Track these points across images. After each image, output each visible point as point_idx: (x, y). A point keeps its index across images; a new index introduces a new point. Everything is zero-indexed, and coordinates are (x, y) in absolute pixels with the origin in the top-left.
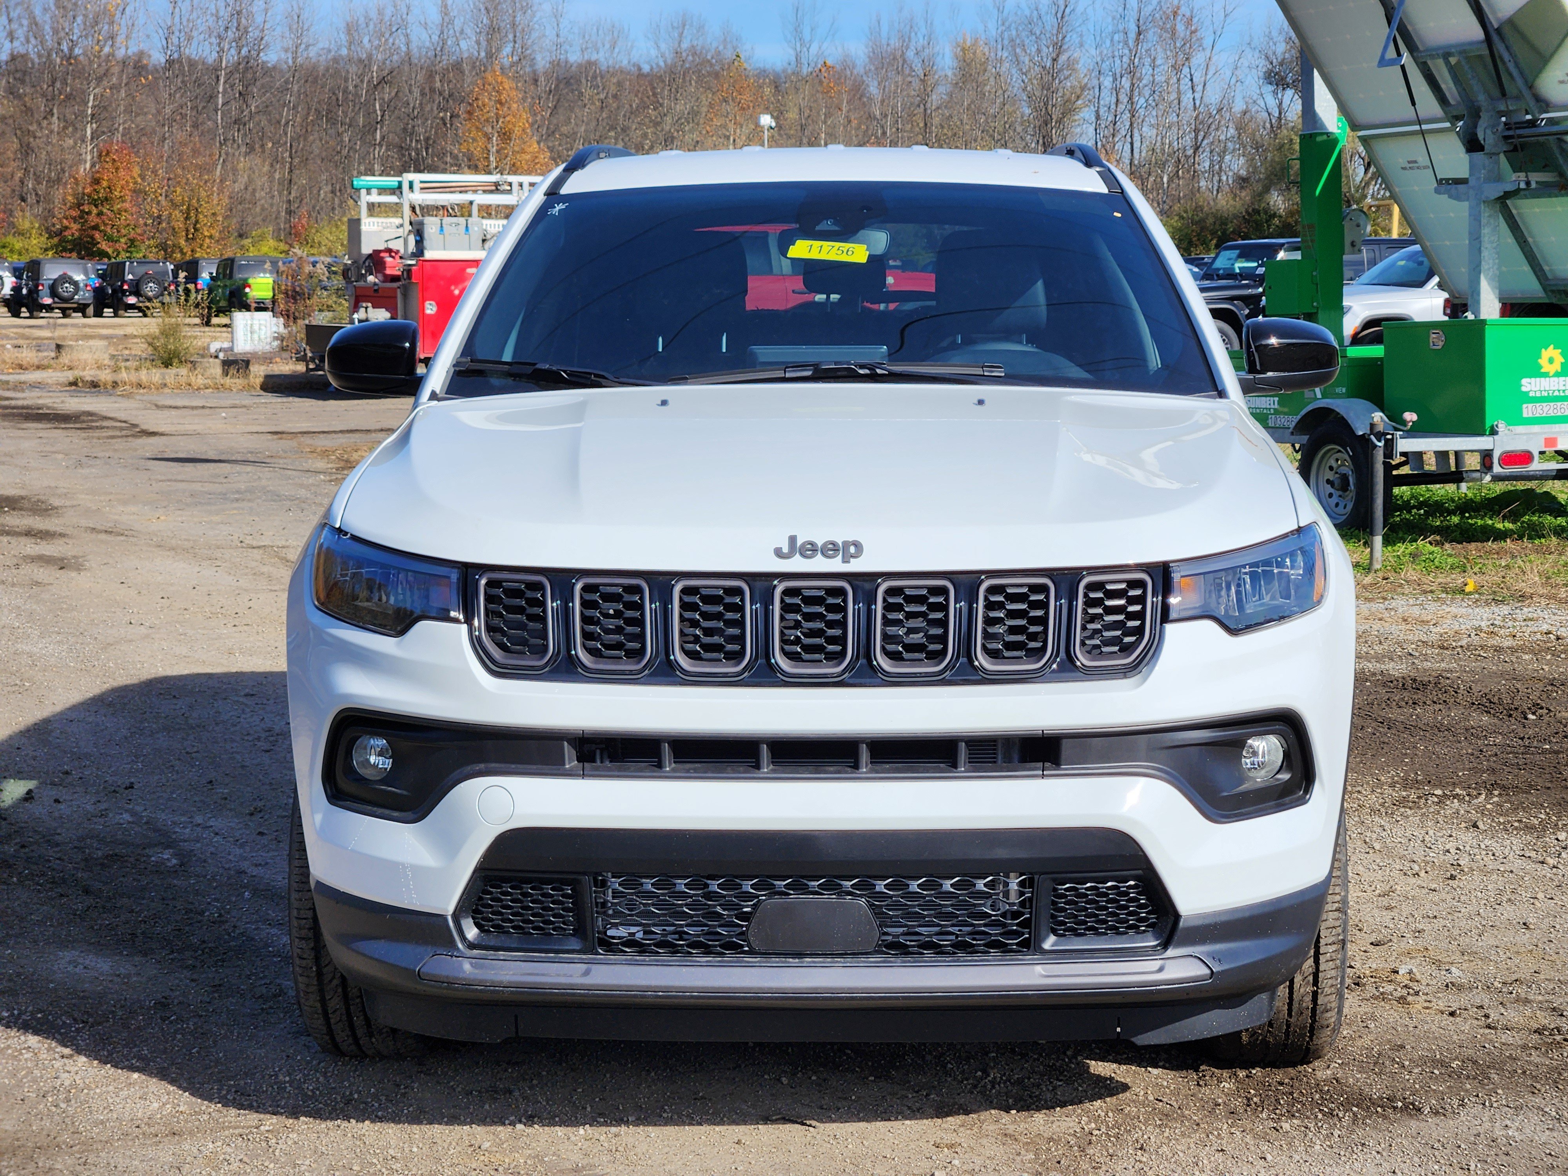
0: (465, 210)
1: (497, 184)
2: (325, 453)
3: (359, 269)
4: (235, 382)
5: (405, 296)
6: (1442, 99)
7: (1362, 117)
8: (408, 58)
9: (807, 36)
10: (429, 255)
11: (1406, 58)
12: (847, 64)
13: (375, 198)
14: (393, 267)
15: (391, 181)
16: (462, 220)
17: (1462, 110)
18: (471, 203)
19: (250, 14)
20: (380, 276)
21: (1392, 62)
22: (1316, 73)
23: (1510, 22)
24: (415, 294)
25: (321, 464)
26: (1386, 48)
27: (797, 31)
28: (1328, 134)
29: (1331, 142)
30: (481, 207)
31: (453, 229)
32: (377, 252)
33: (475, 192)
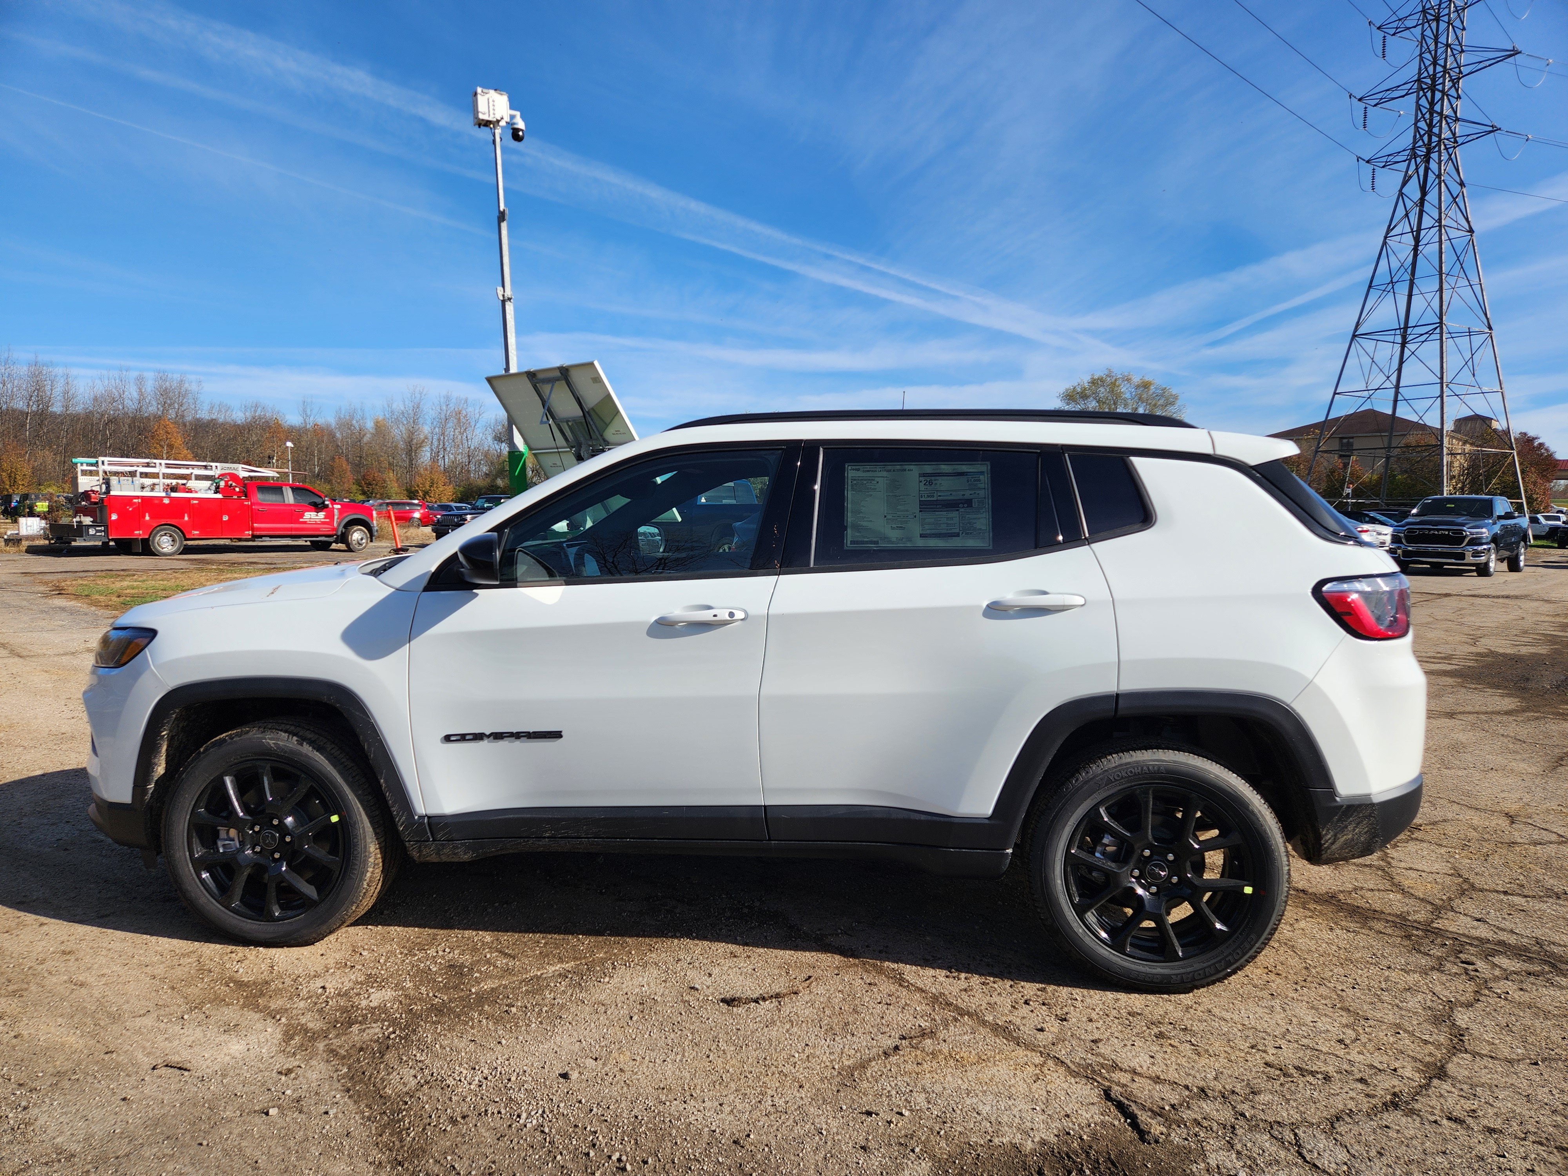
0: (132, 474)
1: (148, 463)
2: (46, 583)
3: (78, 499)
4: (11, 549)
5: (101, 511)
6: (566, 439)
7: (533, 446)
8: (126, 414)
9: (309, 413)
10: (112, 493)
11: (551, 421)
12: (329, 426)
13: (85, 467)
14: (95, 498)
15: (93, 460)
16: (130, 479)
17: (574, 444)
18: (136, 471)
19: (44, 391)
20: (89, 502)
21: (545, 423)
22: (514, 427)
23: (593, 409)
24: (107, 510)
25: (42, 588)
26: (543, 417)
27: (305, 411)
28: (520, 452)
29: (521, 455)
30: (141, 474)
31: (125, 482)
32: (86, 492)
33: (138, 466)
